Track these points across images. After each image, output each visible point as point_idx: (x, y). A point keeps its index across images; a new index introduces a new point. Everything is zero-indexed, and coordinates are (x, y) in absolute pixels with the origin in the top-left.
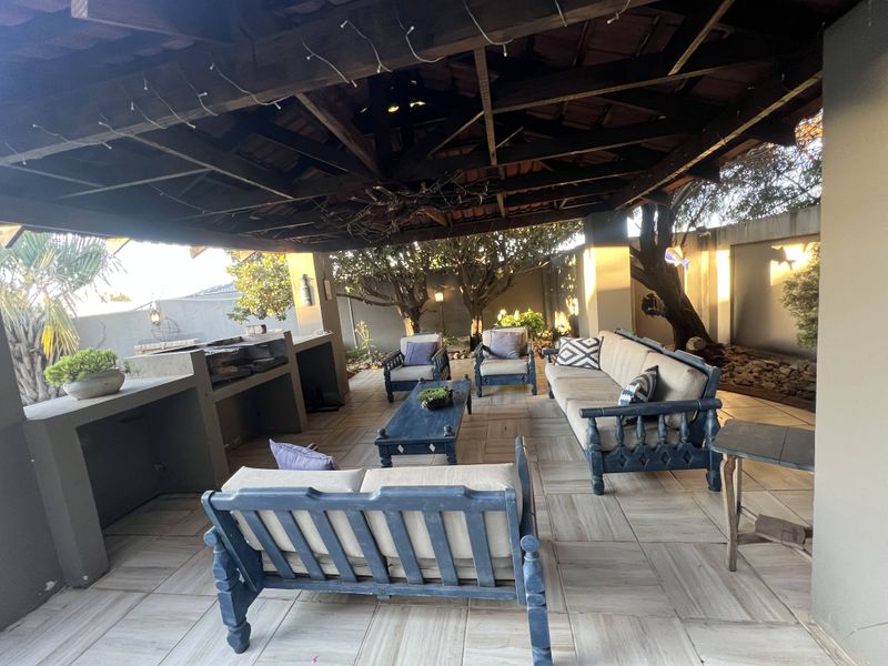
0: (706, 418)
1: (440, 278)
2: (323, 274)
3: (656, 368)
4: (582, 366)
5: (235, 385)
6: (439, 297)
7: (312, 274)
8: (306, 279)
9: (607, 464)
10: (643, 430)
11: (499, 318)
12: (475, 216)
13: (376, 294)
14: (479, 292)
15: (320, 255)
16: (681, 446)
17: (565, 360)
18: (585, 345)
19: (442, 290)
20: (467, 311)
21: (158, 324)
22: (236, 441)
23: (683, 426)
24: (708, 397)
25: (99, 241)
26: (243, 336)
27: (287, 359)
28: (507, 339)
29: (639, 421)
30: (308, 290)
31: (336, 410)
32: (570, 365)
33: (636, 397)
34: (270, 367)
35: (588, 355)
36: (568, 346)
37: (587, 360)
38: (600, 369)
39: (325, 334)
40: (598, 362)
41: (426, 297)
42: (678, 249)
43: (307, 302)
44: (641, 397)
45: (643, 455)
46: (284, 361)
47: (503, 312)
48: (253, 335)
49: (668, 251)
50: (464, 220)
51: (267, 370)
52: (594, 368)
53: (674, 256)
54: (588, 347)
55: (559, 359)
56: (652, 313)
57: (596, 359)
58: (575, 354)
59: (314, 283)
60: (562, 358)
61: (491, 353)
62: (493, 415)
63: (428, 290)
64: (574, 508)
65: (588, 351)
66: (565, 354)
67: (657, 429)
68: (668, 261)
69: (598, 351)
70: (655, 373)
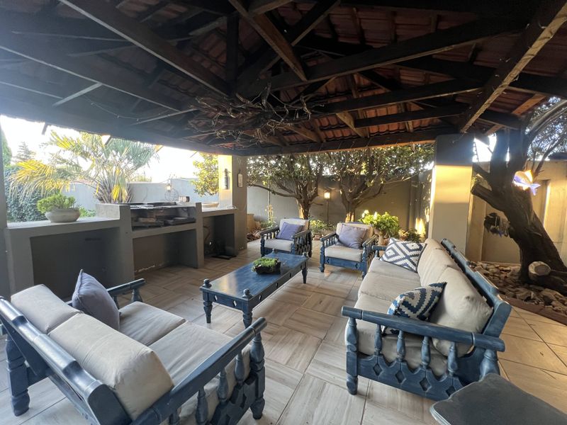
0: (482, 357)
1: (329, 182)
2: (239, 170)
3: (443, 285)
4: (401, 266)
5: (150, 230)
6: (327, 195)
7: (230, 169)
8: (226, 172)
9: (362, 367)
10: (403, 346)
11: (363, 216)
12: (343, 136)
13: (284, 188)
14: (354, 196)
15: (238, 158)
16: (445, 377)
17: (388, 258)
18: (407, 248)
19: (330, 191)
20: (344, 208)
21: (169, 191)
22: (160, 265)
23: (451, 357)
24: (489, 334)
25: (150, 146)
26: (177, 202)
27: (195, 220)
28: (352, 232)
29: (400, 336)
30: (227, 179)
31: (228, 259)
32: (390, 262)
33: (399, 309)
34: (182, 223)
35: (408, 257)
36: (393, 246)
37: (407, 261)
38: (416, 272)
39: (232, 208)
40: (416, 265)
41: (316, 194)
42: (528, 173)
43: (225, 187)
44: (407, 311)
45: (400, 371)
46: (193, 221)
47: (367, 212)
48: (182, 202)
49: (517, 174)
50: (335, 139)
51: (177, 224)
52: (412, 270)
53: (523, 180)
54: (410, 250)
55: (384, 256)
56: (495, 231)
57: (416, 263)
58: (397, 254)
59: (230, 175)
60: (386, 255)
61: (339, 241)
62: (322, 288)
63: (319, 189)
64: (318, 398)
65: (409, 254)
66: (389, 253)
67: (420, 349)
68: (516, 183)
69: (419, 256)
70: (439, 290)
